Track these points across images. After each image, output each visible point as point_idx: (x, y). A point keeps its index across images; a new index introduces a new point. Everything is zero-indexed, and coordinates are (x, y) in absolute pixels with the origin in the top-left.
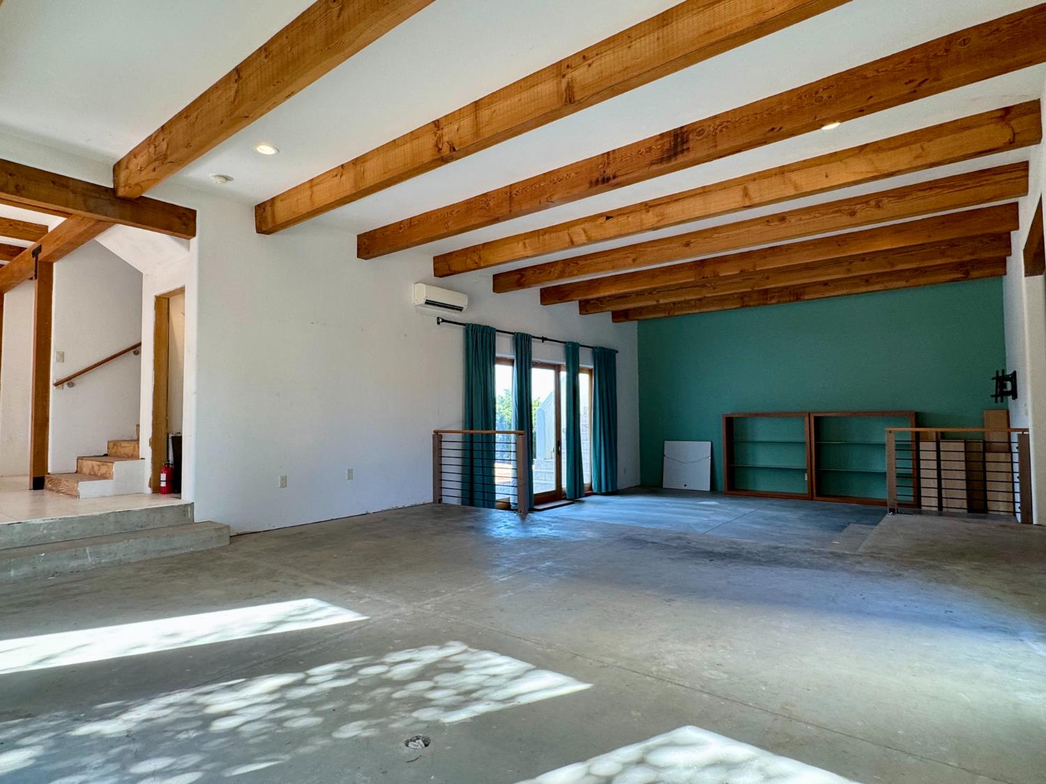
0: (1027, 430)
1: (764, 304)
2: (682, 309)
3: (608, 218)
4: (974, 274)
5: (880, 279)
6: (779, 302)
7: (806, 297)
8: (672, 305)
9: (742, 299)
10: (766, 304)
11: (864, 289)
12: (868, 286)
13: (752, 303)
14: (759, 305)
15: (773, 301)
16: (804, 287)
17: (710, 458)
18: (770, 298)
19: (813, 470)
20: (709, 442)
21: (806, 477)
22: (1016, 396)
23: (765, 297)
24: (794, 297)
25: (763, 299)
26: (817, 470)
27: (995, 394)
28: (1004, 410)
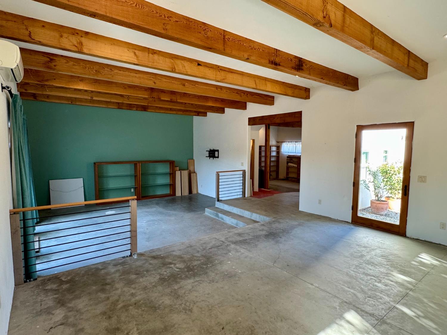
0: (245, 170)
1: (129, 109)
3: (199, 65)
4: (200, 115)
6: (137, 110)
7: (149, 110)
9: (118, 104)
10: (131, 110)
12: (170, 111)
13: (124, 108)
14: (128, 109)
15: (134, 109)
17: (83, 187)
18: (133, 107)
19: (140, 187)
20: (82, 178)
21: (132, 190)
22: (218, 157)
23: (130, 106)
24: (143, 109)
25: (129, 107)
26: (141, 187)
27: (208, 156)
28: (193, 159)
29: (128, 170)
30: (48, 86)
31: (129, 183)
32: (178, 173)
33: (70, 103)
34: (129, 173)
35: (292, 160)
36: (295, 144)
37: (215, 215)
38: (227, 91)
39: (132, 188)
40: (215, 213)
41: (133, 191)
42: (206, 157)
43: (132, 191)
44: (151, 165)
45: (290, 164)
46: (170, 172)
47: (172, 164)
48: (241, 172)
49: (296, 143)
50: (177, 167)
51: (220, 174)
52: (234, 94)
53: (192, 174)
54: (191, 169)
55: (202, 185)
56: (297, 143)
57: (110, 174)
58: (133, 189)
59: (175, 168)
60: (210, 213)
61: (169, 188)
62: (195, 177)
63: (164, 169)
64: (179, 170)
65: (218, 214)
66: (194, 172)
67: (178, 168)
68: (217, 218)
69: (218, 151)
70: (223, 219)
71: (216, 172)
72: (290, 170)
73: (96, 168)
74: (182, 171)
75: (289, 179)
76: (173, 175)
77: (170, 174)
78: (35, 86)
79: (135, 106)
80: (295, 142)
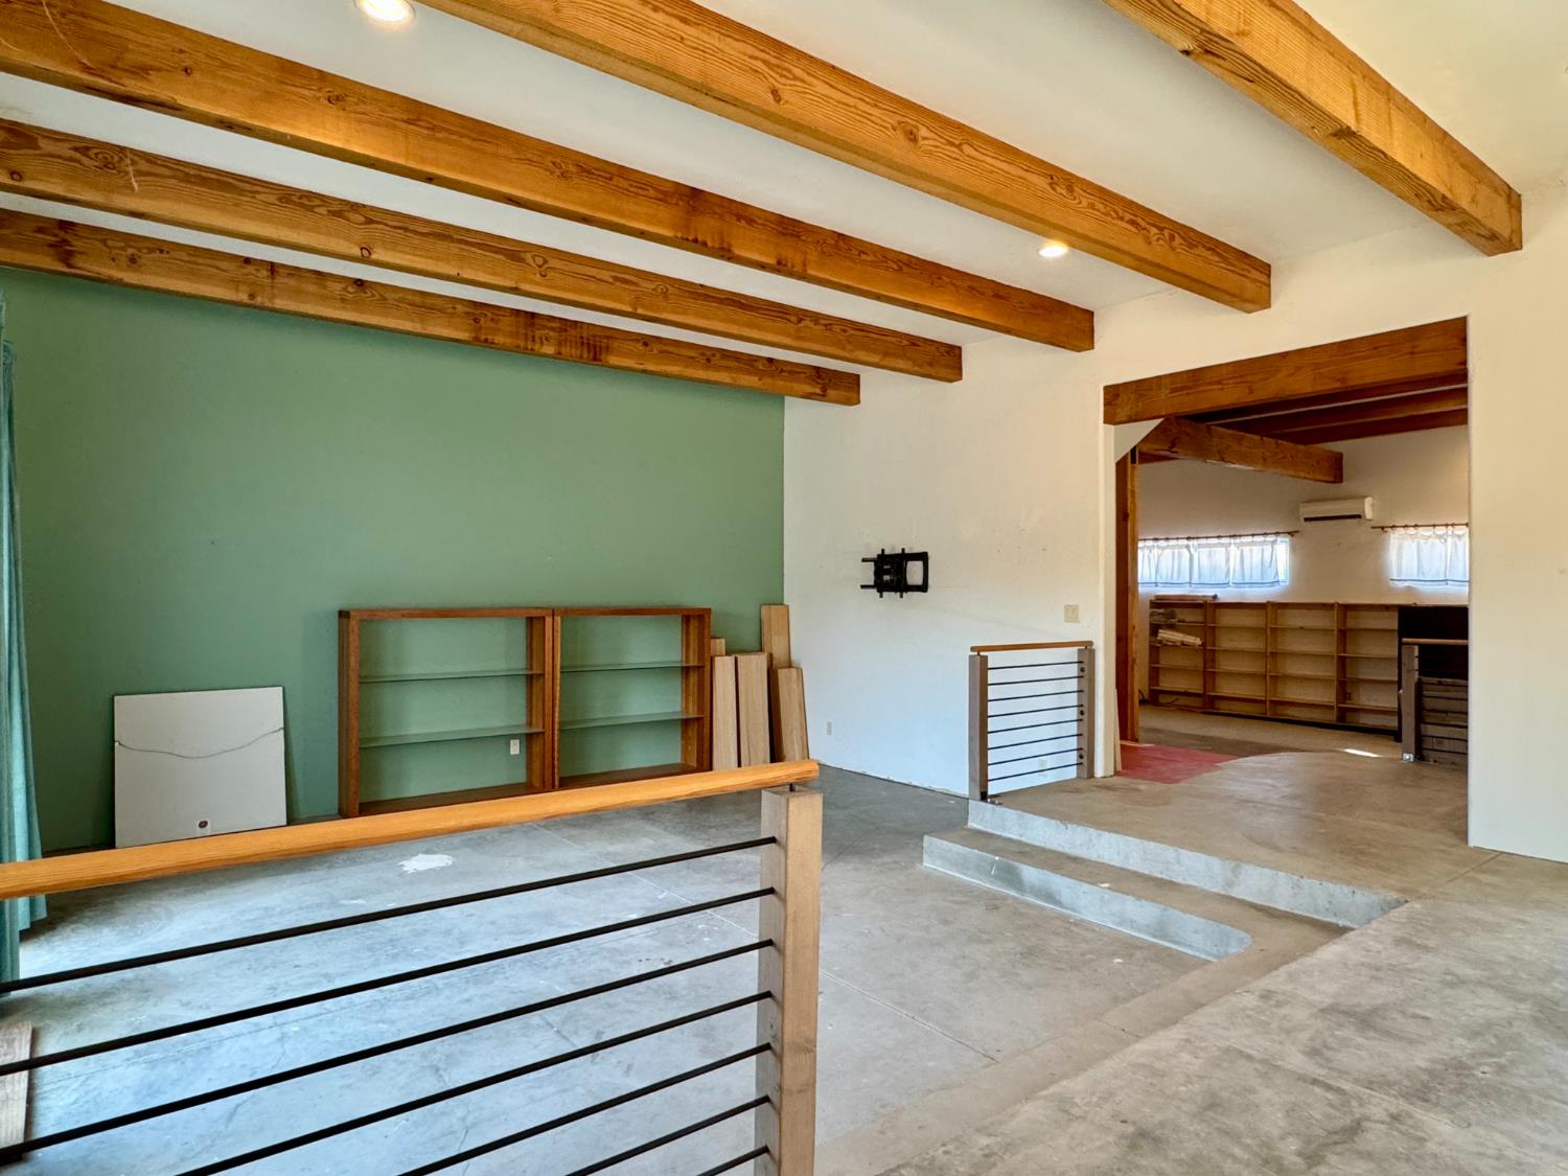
0: (1091, 643)
2: (298, 293)
4: (831, 393)
5: (724, 363)
6: (558, 356)
7: (613, 360)
8: (265, 273)
9: (476, 320)
11: (701, 374)
12: (707, 368)
13: (499, 339)
15: (549, 349)
16: (607, 337)
17: (282, 732)
18: (541, 338)
19: (556, 732)
20: (281, 688)
21: (515, 748)
22: (923, 588)
23: (530, 333)
24: (589, 352)
25: (526, 339)
26: (560, 730)
27: (872, 583)
28: (782, 604)
29: (500, 648)
30: (144, 166)
31: (502, 711)
32: (723, 667)
33: (243, 297)
34: (499, 665)
35: (1172, 616)
36: (1187, 547)
37: (996, 877)
38: (1092, 206)
39: (514, 736)
40: (993, 863)
41: (517, 752)
42: (863, 587)
43: (512, 753)
44: (603, 626)
45: (1164, 634)
46: (687, 661)
47: (694, 625)
48: (1072, 654)
49: (1191, 542)
50: (718, 641)
51: (994, 659)
52: (1119, 222)
53: (782, 674)
54: (777, 647)
55: (829, 725)
56: (1195, 542)
57: (414, 669)
58: (518, 741)
59: (712, 641)
60: (962, 865)
61: (679, 738)
62: (795, 686)
63: (659, 646)
64: (728, 653)
65: (1017, 868)
66: (790, 665)
67: (723, 641)
68: (1013, 893)
69: (923, 557)
70: (1050, 897)
71: (973, 649)
72: (1166, 660)
73: (353, 639)
74: (741, 658)
75: (1163, 699)
76: (696, 675)
77: (686, 671)
78: (71, 159)
79: (551, 334)
80: (1188, 538)
